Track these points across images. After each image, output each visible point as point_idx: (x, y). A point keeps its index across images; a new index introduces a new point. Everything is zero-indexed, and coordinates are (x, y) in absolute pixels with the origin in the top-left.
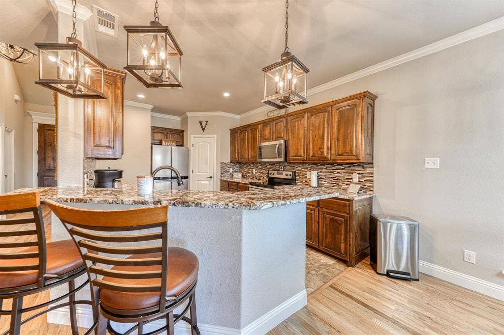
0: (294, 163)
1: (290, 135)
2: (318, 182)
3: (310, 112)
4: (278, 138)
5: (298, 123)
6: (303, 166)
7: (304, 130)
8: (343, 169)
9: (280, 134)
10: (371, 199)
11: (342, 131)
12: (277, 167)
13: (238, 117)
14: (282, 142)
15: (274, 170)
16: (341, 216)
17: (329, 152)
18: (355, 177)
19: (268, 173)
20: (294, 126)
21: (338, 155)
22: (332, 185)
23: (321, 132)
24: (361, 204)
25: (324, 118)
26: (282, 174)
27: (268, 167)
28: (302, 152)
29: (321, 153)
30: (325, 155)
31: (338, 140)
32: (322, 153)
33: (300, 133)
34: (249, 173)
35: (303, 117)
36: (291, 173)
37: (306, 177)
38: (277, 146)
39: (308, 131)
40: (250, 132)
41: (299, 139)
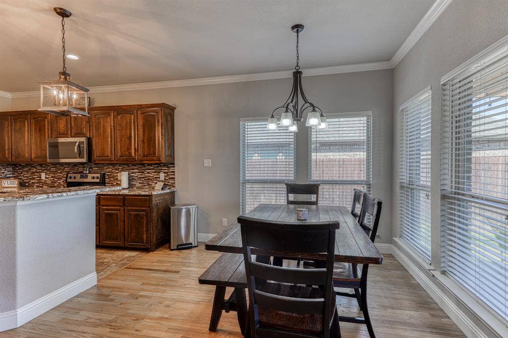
0: (103, 164)
1: (94, 132)
2: (129, 183)
3: (116, 110)
4: (77, 135)
5: (104, 120)
6: (114, 167)
7: (111, 129)
8: (152, 169)
9: (82, 130)
10: (173, 193)
11: (146, 134)
12: (81, 169)
13: (9, 95)
14: (83, 139)
15: (76, 173)
16: (144, 211)
17: (137, 153)
18: (162, 176)
19: (67, 177)
20: (99, 123)
21: (144, 156)
22: (143, 185)
23: (128, 133)
24: (162, 198)
25: (131, 119)
26: (86, 177)
27: (67, 169)
28: (109, 151)
29: (128, 154)
30: (133, 156)
31: (144, 143)
32: (130, 154)
33: (106, 131)
34: (34, 179)
35: (109, 115)
36: (99, 175)
37: (117, 179)
38: (77, 144)
39: (115, 130)
40: (33, 121)
41: (105, 138)
